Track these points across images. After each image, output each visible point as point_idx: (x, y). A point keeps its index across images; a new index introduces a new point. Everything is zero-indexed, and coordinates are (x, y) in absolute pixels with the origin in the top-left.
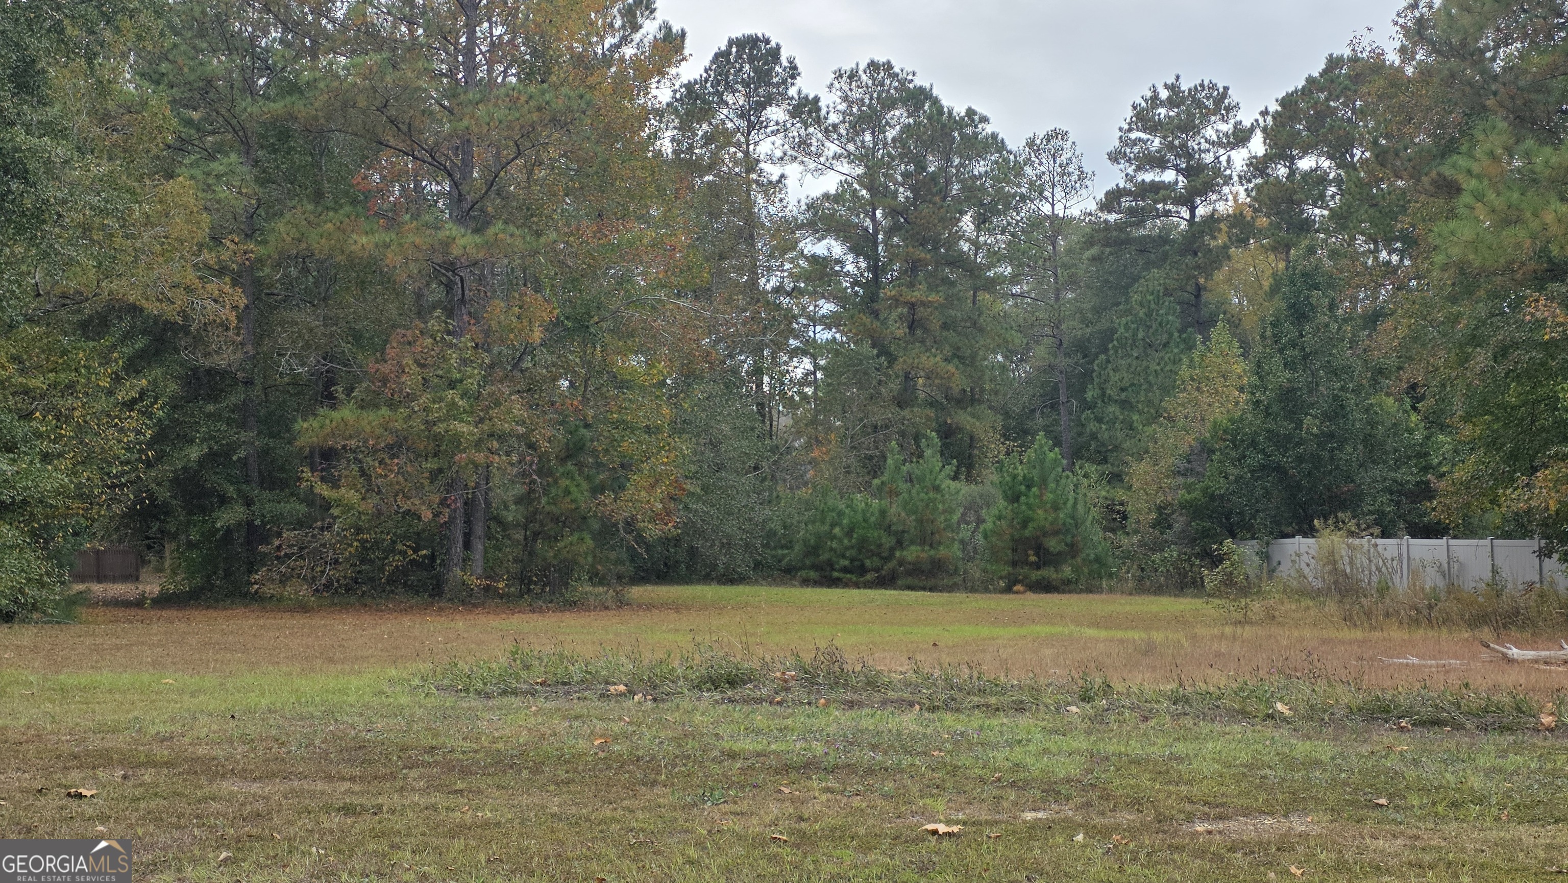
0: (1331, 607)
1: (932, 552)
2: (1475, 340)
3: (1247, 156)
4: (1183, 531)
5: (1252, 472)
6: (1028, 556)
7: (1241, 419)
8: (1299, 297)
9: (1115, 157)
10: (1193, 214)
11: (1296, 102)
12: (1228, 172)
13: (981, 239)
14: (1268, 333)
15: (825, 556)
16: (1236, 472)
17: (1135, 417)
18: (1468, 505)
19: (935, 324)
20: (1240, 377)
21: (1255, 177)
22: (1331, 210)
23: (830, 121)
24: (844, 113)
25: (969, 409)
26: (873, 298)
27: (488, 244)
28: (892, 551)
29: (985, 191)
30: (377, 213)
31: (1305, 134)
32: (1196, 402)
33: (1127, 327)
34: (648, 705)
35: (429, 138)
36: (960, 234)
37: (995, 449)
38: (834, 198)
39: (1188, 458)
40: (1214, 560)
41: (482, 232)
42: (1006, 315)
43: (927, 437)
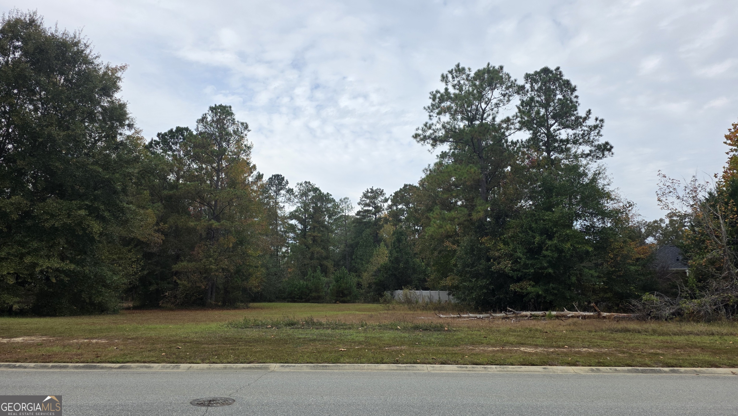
0: (406, 306)
1: (318, 294)
2: (435, 249)
3: (387, 204)
4: (374, 289)
5: (389, 276)
6: (340, 295)
7: (387, 264)
8: (399, 237)
9: (359, 204)
10: (376, 217)
11: (398, 194)
12: (383, 208)
13: (330, 221)
14: (392, 245)
15: (293, 295)
16: (386, 275)
17: (364, 262)
18: (434, 284)
19: (319, 241)
20: (387, 254)
21: (389, 209)
22: (405, 217)
23: (296, 194)
24: (299, 192)
25: (326, 260)
26: (305, 235)
27: (221, 225)
28: (309, 294)
29: (331, 211)
30: (194, 217)
31: (400, 201)
32: (377, 260)
33: (362, 242)
34: (277, 330)
35: (208, 200)
36: (325, 220)
37: (332, 269)
38: (296, 211)
39: (375, 272)
40: (382, 296)
41: (220, 222)
42: (334, 238)
43: (317, 267)
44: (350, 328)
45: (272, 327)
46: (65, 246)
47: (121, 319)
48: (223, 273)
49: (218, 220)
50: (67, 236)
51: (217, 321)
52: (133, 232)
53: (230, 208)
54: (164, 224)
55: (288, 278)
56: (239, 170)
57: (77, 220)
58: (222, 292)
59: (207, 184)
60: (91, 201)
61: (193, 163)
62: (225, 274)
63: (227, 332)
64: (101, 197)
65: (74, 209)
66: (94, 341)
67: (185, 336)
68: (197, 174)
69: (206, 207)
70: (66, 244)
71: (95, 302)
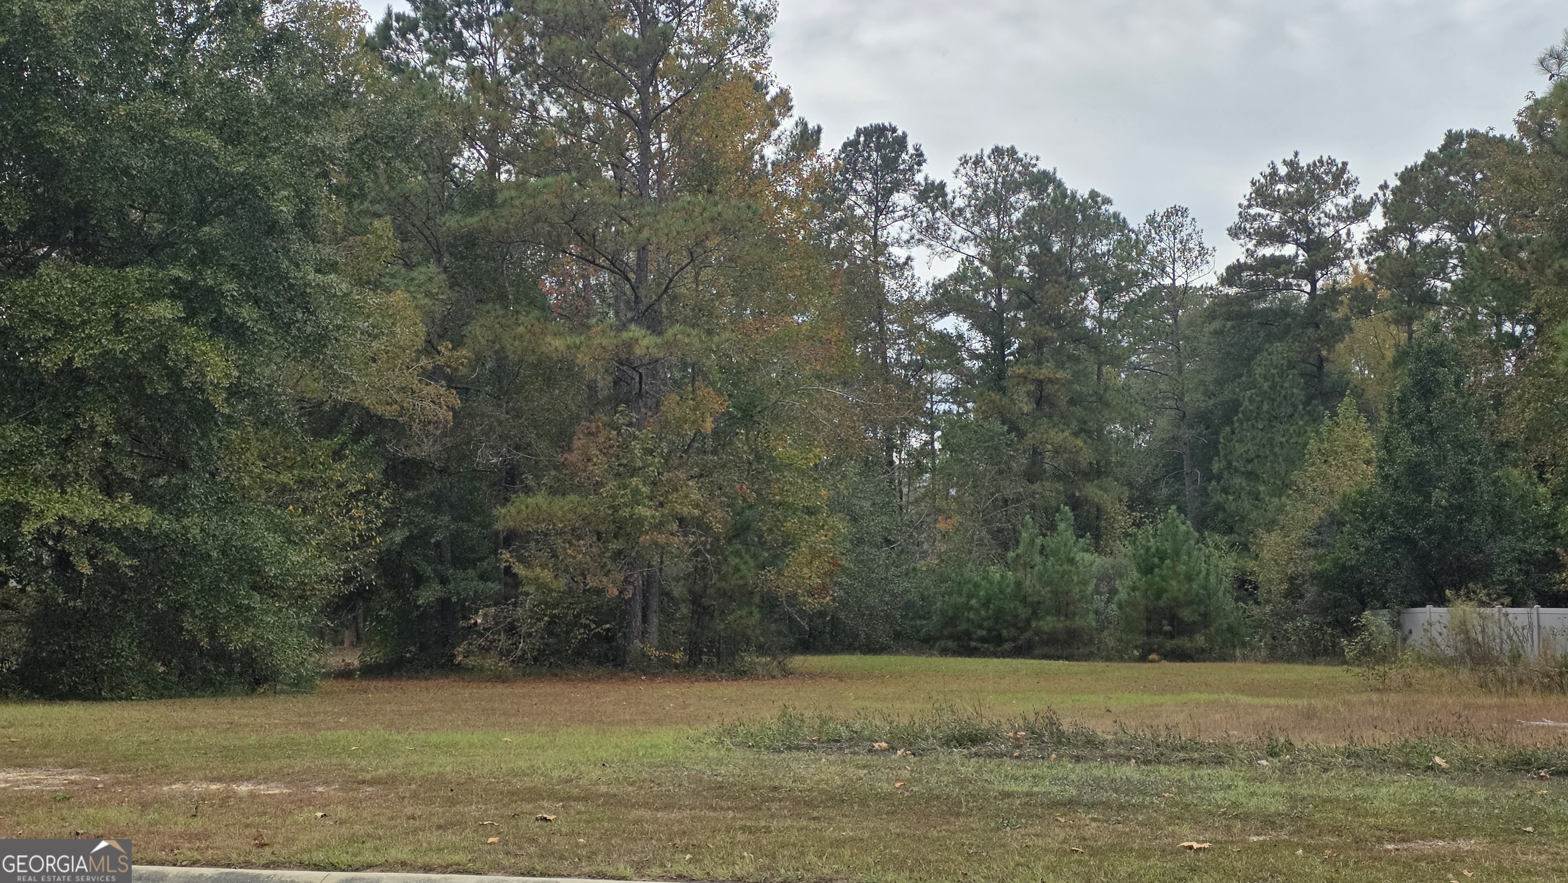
0: (1465, 674)
1: (1068, 623)
3: (1367, 229)
4: (1314, 601)
5: (1382, 543)
6: (1162, 626)
7: (1370, 492)
8: (1424, 374)
9: (1234, 233)
10: (1314, 288)
11: (1416, 178)
12: (1348, 246)
13: (1105, 315)
14: (1395, 409)
15: (963, 627)
16: (1367, 543)
17: (1262, 488)
19: (1063, 400)
20: (1368, 451)
21: (1376, 250)
22: (1453, 283)
23: (956, 206)
24: (970, 197)
25: (1095, 482)
26: (1000, 375)
27: (668, 344)
28: (1028, 621)
29: (1108, 269)
30: (560, 315)
31: (1425, 208)
32: (1324, 476)
33: (1251, 400)
34: (912, 759)
35: (610, 247)
36: (1084, 313)
37: (1123, 521)
38: (958, 278)
39: (1318, 530)
40: (1350, 630)
41: (660, 333)
42: (1127, 387)
43: (1058, 510)
44: (1219, 761)
45: (893, 749)
46: (114, 439)
47: (326, 713)
48: (686, 535)
49: (655, 327)
50: (116, 401)
51: (677, 723)
52: (346, 380)
53: (698, 274)
54: (454, 348)
55: (939, 556)
56: (726, 118)
57: (147, 340)
58: (685, 610)
59: (605, 179)
60: (192, 265)
61: (547, 99)
62: (691, 539)
63: (720, 762)
64: (226, 249)
65: (133, 299)
66: (244, 788)
67: (565, 775)
68: (563, 141)
69: (605, 276)
70: (115, 433)
71: (231, 647)
